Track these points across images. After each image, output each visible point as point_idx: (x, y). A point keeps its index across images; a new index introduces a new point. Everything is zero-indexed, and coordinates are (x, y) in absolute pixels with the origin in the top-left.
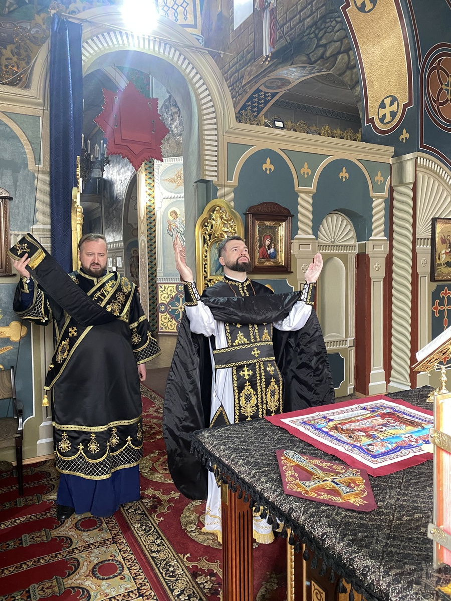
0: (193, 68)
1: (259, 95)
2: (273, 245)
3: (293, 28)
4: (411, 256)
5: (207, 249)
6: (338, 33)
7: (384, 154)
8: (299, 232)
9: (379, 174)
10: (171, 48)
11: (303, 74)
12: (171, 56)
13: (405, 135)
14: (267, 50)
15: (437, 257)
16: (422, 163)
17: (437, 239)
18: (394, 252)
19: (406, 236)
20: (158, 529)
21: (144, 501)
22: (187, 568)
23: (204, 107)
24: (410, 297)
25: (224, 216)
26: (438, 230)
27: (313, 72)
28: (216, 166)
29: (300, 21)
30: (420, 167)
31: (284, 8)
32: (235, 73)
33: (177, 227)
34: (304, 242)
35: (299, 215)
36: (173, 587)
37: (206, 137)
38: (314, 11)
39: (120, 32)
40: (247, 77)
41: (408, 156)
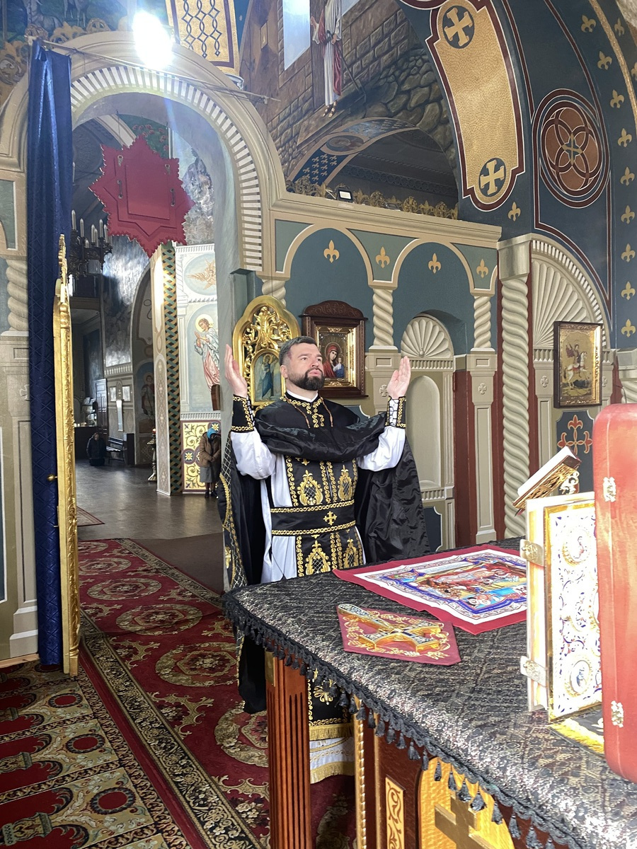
0: (226, 118)
1: (320, 159)
2: (340, 359)
3: (364, 69)
4: (527, 374)
5: (249, 364)
6: (425, 76)
7: (487, 236)
8: (376, 341)
9: (482, 262)
10: (195, 90)
11: (381, 131)
12: (196, 101)
13: (515, 211)
14: (330, 98)
15: (562, 375)
16: (538, 248)
17: (562, 351)
18: (505, 368)
19: (519, 347)
20: (183, 746)
21: (163, 711)
22: (224, 793)
23: (242, 171)
24: (528, 429)
25: (273, 319)
26: (562, 339)
27: (393, 127)
28: (260, 251)
29: (375, 59)
30: (536, 253)
31: (353, 41)
32: (287, 129)
33: (209, 342)
34: (383, 356)
35: (375, 318)
36: (204, 819)
37: (246, 212)
38: (392, 46)
39: (126, 68)
40: (304, 134)
41: (520, 239)
